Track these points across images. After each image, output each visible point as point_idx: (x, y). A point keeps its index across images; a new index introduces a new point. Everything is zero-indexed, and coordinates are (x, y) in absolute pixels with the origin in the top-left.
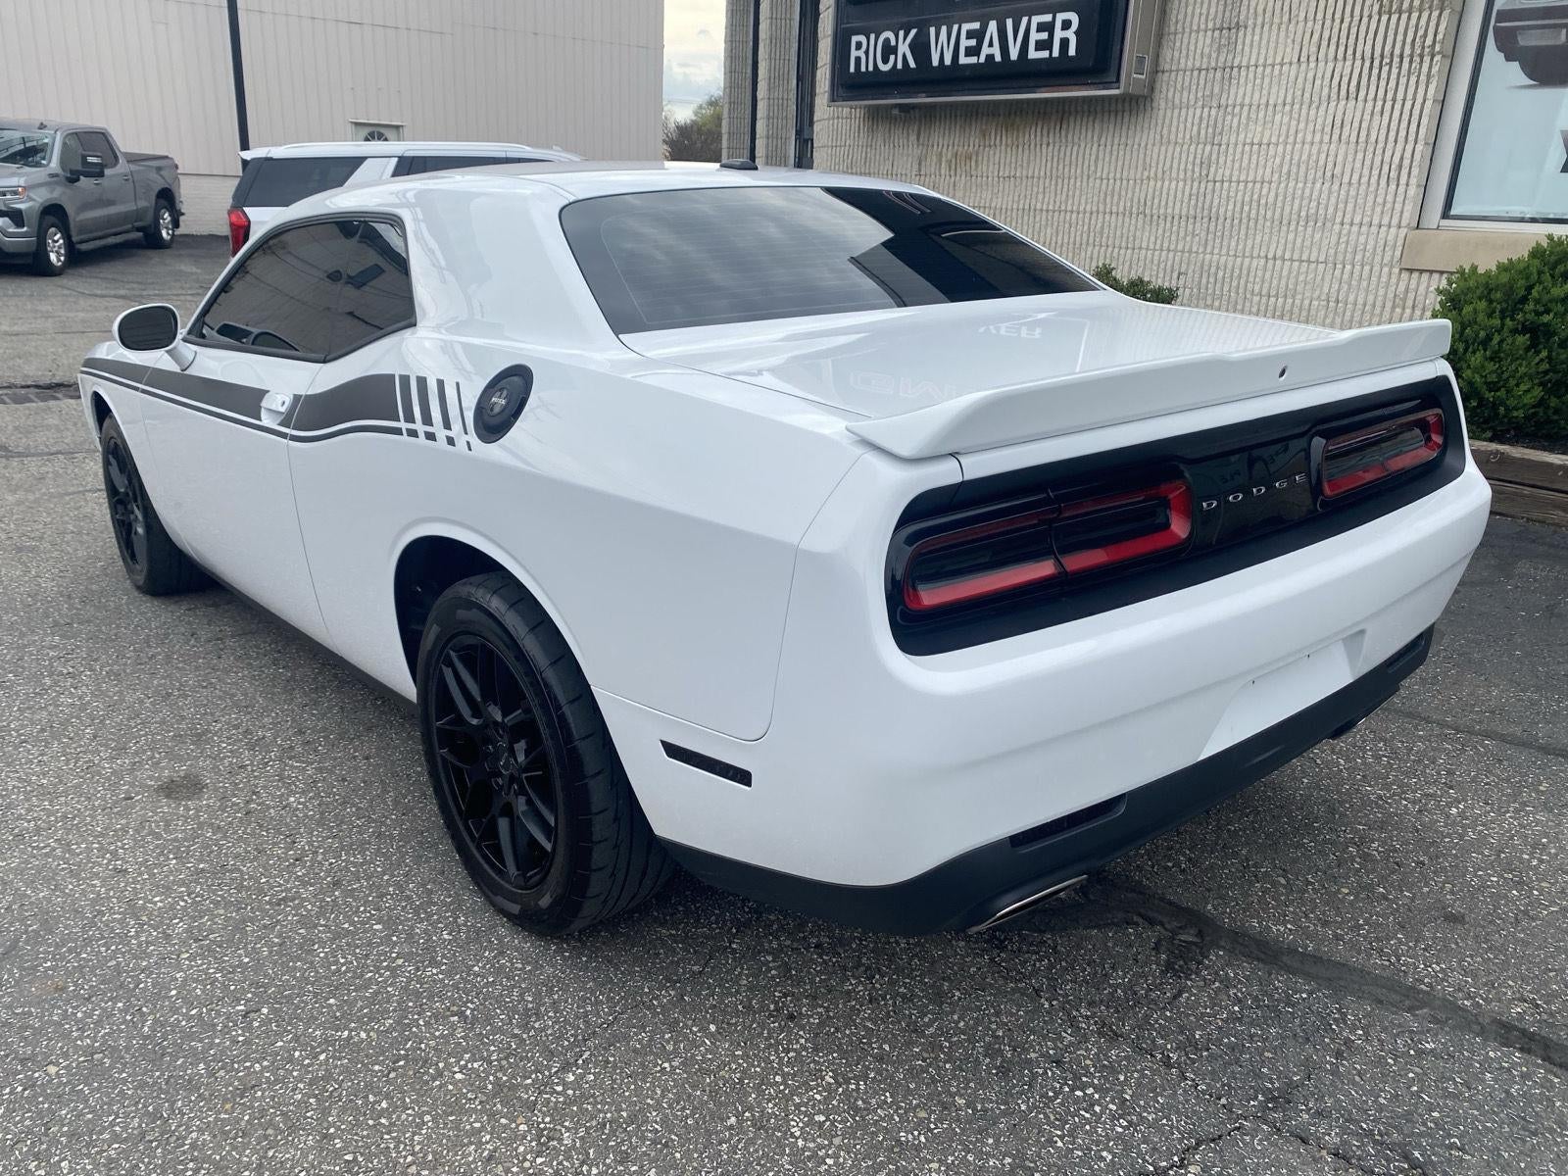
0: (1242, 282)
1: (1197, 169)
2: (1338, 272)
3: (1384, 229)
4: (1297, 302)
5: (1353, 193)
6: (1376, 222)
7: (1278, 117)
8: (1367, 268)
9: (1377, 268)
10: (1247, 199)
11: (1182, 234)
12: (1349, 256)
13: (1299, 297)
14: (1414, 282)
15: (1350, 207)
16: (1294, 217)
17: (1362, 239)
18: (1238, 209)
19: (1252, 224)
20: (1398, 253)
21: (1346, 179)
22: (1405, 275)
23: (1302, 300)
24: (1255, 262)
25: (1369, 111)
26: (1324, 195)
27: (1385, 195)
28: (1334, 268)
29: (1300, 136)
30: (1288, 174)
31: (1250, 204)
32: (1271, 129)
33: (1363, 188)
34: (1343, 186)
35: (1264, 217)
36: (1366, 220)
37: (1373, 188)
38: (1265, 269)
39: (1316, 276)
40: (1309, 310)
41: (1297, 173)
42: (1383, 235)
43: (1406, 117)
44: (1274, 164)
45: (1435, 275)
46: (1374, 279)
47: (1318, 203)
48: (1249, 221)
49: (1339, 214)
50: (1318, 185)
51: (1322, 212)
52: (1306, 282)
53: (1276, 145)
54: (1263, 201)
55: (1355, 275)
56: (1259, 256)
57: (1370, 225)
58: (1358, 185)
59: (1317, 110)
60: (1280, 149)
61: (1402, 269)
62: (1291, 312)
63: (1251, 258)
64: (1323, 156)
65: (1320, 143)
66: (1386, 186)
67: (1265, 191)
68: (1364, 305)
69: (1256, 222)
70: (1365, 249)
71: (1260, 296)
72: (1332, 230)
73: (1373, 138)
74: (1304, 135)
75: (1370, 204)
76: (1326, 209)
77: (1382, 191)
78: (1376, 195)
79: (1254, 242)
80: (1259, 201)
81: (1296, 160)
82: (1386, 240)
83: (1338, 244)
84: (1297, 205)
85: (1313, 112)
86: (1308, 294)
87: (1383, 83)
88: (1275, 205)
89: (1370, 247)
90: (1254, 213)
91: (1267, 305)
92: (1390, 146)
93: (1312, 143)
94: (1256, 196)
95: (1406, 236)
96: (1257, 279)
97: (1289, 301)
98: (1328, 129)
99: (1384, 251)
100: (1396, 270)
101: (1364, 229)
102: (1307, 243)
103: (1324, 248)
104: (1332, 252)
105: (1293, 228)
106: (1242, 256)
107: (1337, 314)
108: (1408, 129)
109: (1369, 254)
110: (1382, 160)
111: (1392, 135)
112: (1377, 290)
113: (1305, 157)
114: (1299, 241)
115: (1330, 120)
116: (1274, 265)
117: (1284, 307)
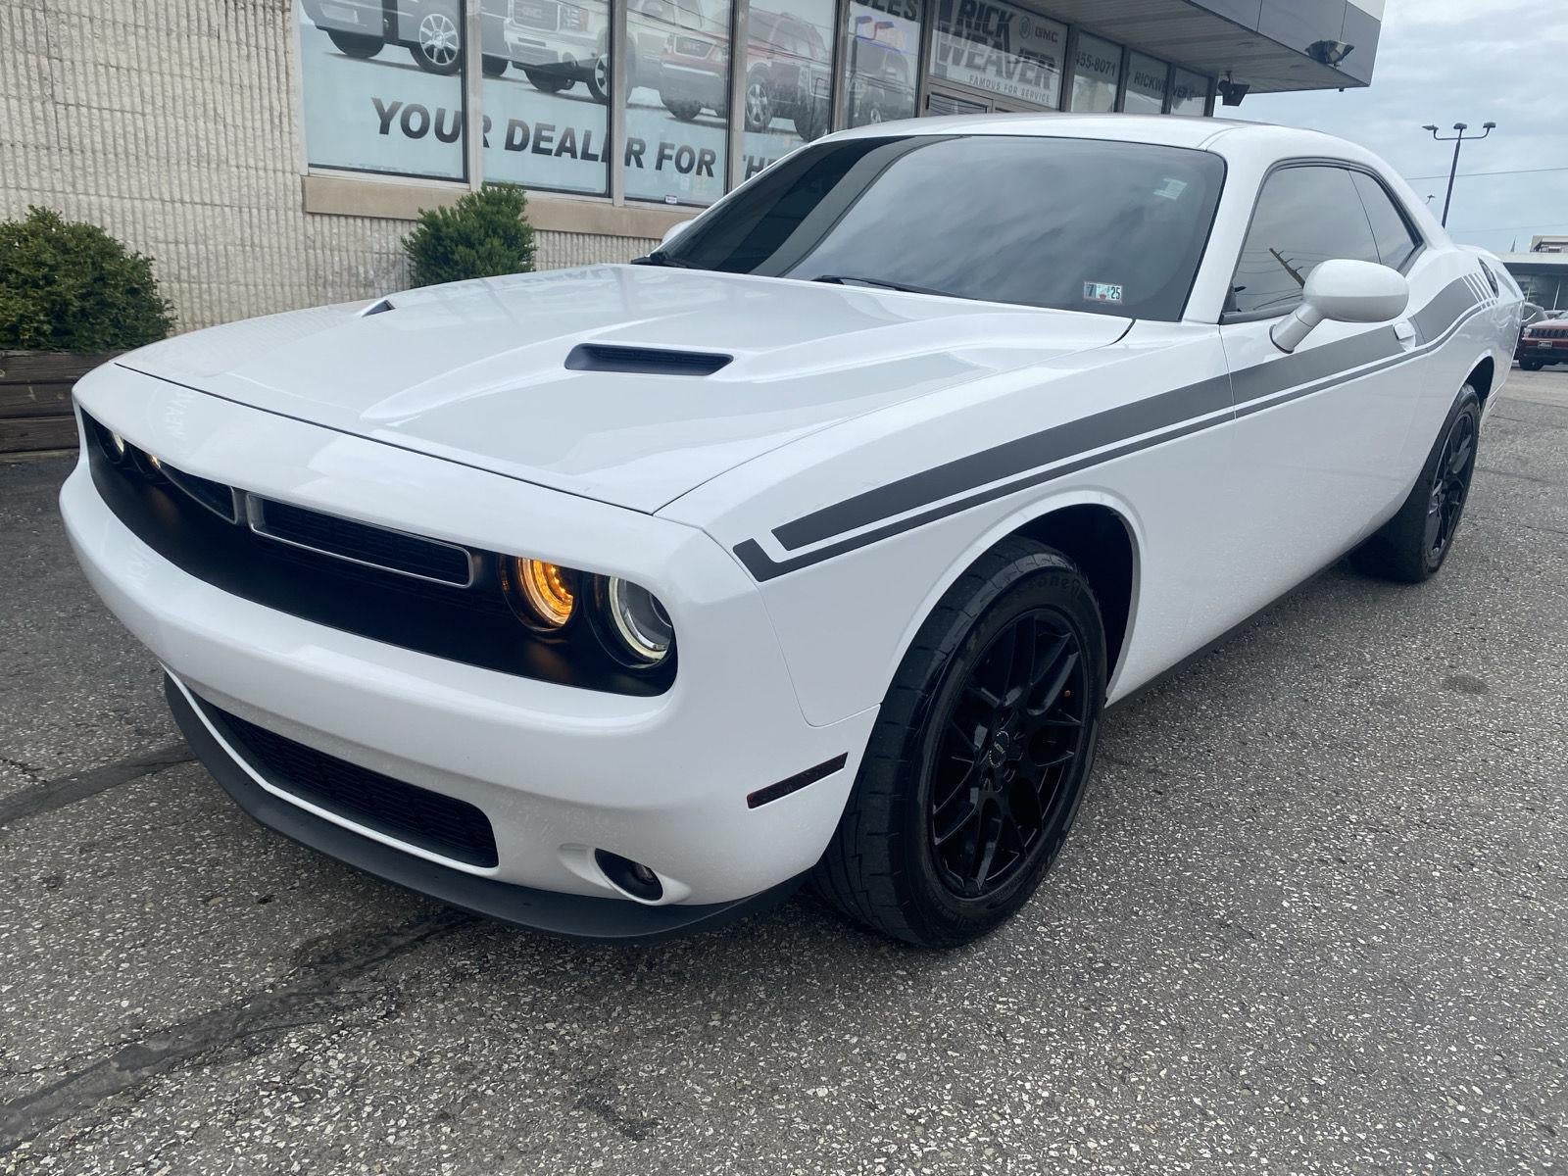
0: (140, 228)
1: (36, 86)
2: (246, 217)
3: (280, 174)
4: (211, 248)
5: (241, 135)
6: (270, 166)
7: (131, 39)
8: (273, 212)
9: (282, 212)
10: (119, 131)
11: (33, 168)
12: (254, 200)
13: (210, 242)
14: (318, 225)
15: (241, 149)
16: (184, 156)
17: (262, 182)
18: (110, 141)
19: (132, 159)
20: (299, 198)
21: (229, 120)
22: (309, 218)
23: (216, 246)
24: (149, 205)
25: (235, 53)
26: (212, 136)
27: (273, 141)
28: (240, 212)
29: (165, 66)
30: (164, 107)
31: (125, 138)
32: (126, 51)
33: (250, 131)
34: (229, 127)
35: (147, 153)
36: (261, 164)
37: (259, 133)
38: (164, 213)
39: (224, 220)
40: (226, 255)
41: (174, 108)
42: (280, 180)
43: (273, 66)
44: (142, 93)
45: (335, 219)
46: (282, 223)
47: (208, 143)
48: (127, 157)
49: (232, 156)
50: (201, 123)
51: (213, 152)
52: (215, 226)
53: (139, 71)
54: (141, 135)
55: (264, 219)
56: (152, 198)
57: (265, 170)
58: (244, 128)
59: (179, 41)
60: (146, 78)
61: (305, 212)
62: (208, 259)
63: (143, 199)
64: (199, 93)
65: (192, 78)
66: (272, 131)
67: (140, 124)
68: (279, 248)
69: (137, 158)
70: (267, 193)
71: (167, 243)
72: (229, 173)
73: (246, 82)
74: (171, 66)
75: (260, 148)
76: (217, 150)
77: (268, 136)
78: (264, 140)
79: (140, 181)
80: (136, 135)
81: (170, 93)
82: (285, 185)
83: (240, 188)
84: (183, 144)
85: (174, 43)
86: (220, 239)
87: (242, 27)
88: (157, 140)
89: (272, 191)
90: (132, 148)
91: (178, 253)
92: (265, 93)
93: (182, 76)
94: (130, 129)
95: (303, 182)
96: (158, 225)
97: (202, 247)
98: (196, 64)
99: (285, 195)
100: (300, 214)
101: (261, 173)
102: (206, 185)
103: (226, 191)
104: (236, 195)
105: (184, 167)
106: (130, 198)
107: (255, 258)
108: (278, 78)
109: (272, 198)
110: (261, 106)
111: (265, 81)
112: (287, 233)
113: (179, 91)
114: (195, 182)
115: (196, 55)
116: (174, 208)
117: (198, 254)
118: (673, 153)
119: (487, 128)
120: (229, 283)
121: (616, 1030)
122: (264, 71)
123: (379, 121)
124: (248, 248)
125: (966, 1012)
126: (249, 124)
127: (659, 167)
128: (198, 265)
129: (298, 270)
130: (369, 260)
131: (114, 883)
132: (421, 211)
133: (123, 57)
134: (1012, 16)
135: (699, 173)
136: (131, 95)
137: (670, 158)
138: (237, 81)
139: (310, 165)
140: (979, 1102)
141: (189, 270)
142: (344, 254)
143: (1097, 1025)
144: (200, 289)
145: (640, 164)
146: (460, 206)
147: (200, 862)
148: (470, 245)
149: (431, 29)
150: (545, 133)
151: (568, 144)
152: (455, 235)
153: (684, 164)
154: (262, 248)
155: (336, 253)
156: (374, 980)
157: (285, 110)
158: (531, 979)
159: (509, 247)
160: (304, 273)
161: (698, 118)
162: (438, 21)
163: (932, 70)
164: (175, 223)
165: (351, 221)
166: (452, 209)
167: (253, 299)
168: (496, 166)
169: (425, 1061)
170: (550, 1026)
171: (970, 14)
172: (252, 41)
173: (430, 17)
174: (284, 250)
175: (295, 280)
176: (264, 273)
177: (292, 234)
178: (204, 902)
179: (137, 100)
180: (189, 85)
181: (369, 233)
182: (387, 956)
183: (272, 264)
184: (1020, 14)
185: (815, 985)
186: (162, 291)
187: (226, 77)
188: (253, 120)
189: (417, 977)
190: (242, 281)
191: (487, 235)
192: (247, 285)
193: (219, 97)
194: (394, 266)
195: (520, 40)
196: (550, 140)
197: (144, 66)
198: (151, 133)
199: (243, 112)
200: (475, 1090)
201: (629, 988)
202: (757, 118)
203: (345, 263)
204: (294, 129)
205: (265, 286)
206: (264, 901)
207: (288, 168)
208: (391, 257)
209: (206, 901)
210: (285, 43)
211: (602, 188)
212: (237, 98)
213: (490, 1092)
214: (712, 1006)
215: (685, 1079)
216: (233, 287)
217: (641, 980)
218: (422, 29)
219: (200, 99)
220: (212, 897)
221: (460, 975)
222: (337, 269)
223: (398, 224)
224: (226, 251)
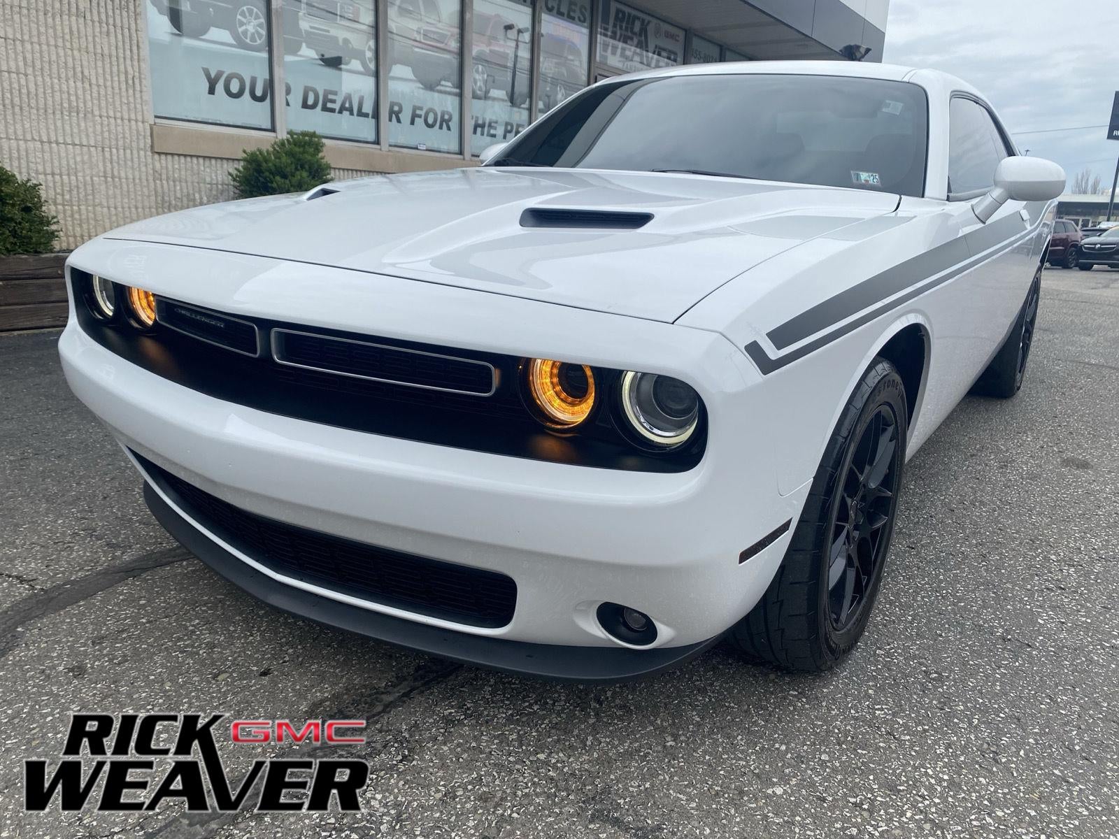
0: (23, 162)
2: (107, 155)
3: (133, 123)
4: (81, 178)
5: (102, 92)
6: (126, 116)
7: (16, 17)
8: (128, 152)
9: (135, 152)
12: (114, 143)
13: (80, 174)
14: (163, 162)
15: (103, 104)
16: (58, 107)
17: (120, 129)
19: (17, 109)
20: (149, 141)
21: (94, 81)
22: (156, 156)
23: (84, 177)
24: (31, 145)
25: (97, 30)
26: (80, 92)
27: (128, 97)
28: (103, 151)
29: (43, 38)
30: (42, 69)
31: (11, 93)
32: (12, 26)
33: (110, 89)
34: (93, 86)
35: (29, 105)
36: (118, 115)
37: (117, 91)
38: (43, 151)
39: (90, 156)
40: (93, 185)
41: (50, 70)
42: (134, 127)
43: (127, 40)
44: (25, 58)
45: (176, 157)
46: (136, 160)
47: (77, 98)
48: (13, 107)
49: (96, 108)
50: (71, 82)
51: (81, 105)
52: (83, 162)
53: (22, 41)
54: (24, 91)
55: (122, 156)
56: (33, 139)
57: (122, 119)
58: (105, 87)
59: (53, 19)
60: (28, 46)
61: (154, 152)
62: (78, 187)
63: (26, 141)
64: (70, 60)
65: (64, 48)
66: (127, 90)
67: (23, 82)
68: (134, 179)
69: (21, 109)
70: (124, 138)
71: (46, 174)
72: (93, 121)
73: (106, 51)
74: (47, 38)
75: (118, 103)
76: (85, 103)
77: (124, 94)
78: (121, 97)
79: (23, 126)
80: (20, 90)
81: (46, 59)
82: (138, 131)
83: (102, 132)
84: (57, 98)
85: (50, 20)
86: (88, 172)
87: (102, 10)
88: (37, 95)
89: (127, 135)
90: (17, 100)
91: (54, 182)
92: (121, 60)
93: (56, 46)
94: (16, 85)
95: (151, 129)
96: (38, 160)
97: (73, 178)
98: (68, 37)
99: (138, 139)
100: (149, 153)
101: (119, 121)
102: (75, 130)
103: (91, 135)
104: (99, 138)
105: (58, 116)
106: (16, 139)
107: (115, 187)
108: (131, 51)
109: (128, 141)
110: (118, 71)
111: (121, 51)
112: (140, 168)
113: (54, 58)
114: (67, 128)
115: (67, 30)
116: (51, 148)
117: (70, 183)
118: (422, 113)
119: (288, 91)
120: (94, 206)
121: (595, 755)
122: (120, 44)
123: (207, 85)
124: (109, 179)
125: (856, 719)
126: (109, 83)
127: (412, 123)
128: (70, 191)
129: (149, 196)
130: (203, 189)
131: (131, 668)
132: (244, 152)
133: (10, 31)
134: (649, 22)
135: (441, 127)
136: (16, 59)
137: (420, 116)
138: (99, 51)
139: (156, 117)
140: (901, 788)
141: (63, 195)
142: (184, 184)
143: (956, 720)
144: (72, 211)
145: (399, 121)
146: (274, 149)
147: (200, 646)
148: (284, 176)
149: (245, 17)
150: (330, 97)
151: (347, 105)
152: (273, 168)
153: (430, 121)
154: (120, 179)
155: (177, 183)
156: (380, 731)
157: (137, 74)
158: (509, 720)
159: (313, 178)
160: (153, 198)
161: (439, 88)
162: (250, 12)
163: (598, 58)
164: (52, 159)
165: (189, 159)
166: (268, 151)
167: (114, 218)
168: (295, 120)
169: (451, 794)
170: (542, 756)
171: (622, 21)
172: (111, 21)
173: (245, 8)
174: (137, 181)
175: (147, 204)
176: (122, 199)
177: (143, 169)
178: (214, 678)
179: (21, 64)
180: (61, 53)
181: (202, 168)
182: (383, 711)
183: (128, 191)
184: (654, 21)
185: (733, 707)
186: (49, 210)
187: (91, 47)
188: (112, 81)
189: (416, 725)
190: (106, 204)
191: (296, 169)
192: (109, 208)
193: (85, 63)
194: (221, 194)
195: (311, 27)
196: (333, 101)
197: (26, 37)
198: (33, 90)
199: (104, 75)
200: (503, 815)
201: (591, 721)
202: (480, 89)
203: (185, 191)
204: (144, 89)
205: (123, 208)
206: (264, 674)
207: (140, 118)
208: (220, 187)
209: (215, 676)
210: (136, 23)
211: (372, 137)
212: (99, 64)
213: (515, 815)
214: (663, 730)
215: (668, 790)
216: (98, 209)
217: (597, 715)
218: (239, 17)
219: (70, 64)
220: (219, 675)
221: (449, 721)
222: (179, 195)
223: (225, 161)
224: (92, 180)
